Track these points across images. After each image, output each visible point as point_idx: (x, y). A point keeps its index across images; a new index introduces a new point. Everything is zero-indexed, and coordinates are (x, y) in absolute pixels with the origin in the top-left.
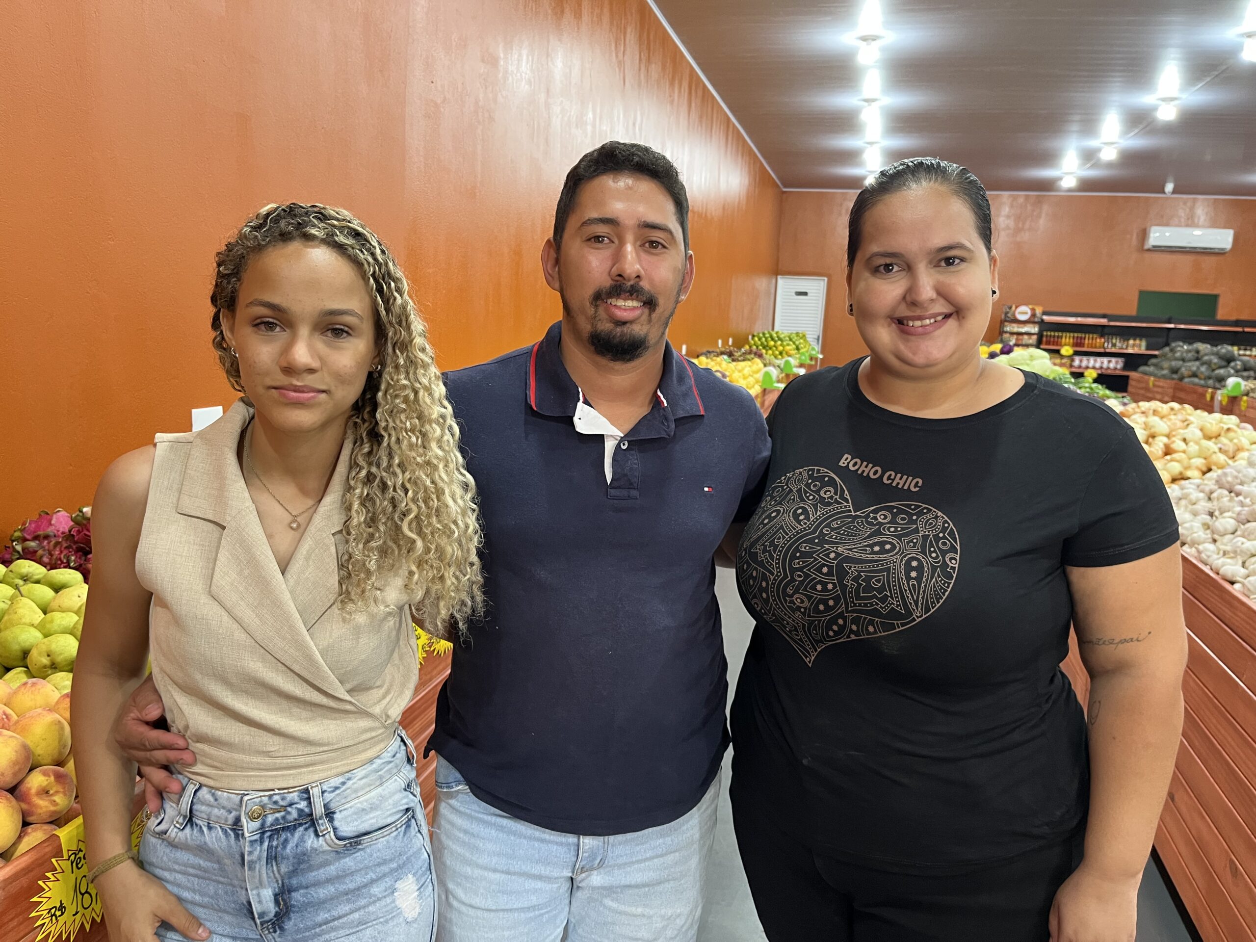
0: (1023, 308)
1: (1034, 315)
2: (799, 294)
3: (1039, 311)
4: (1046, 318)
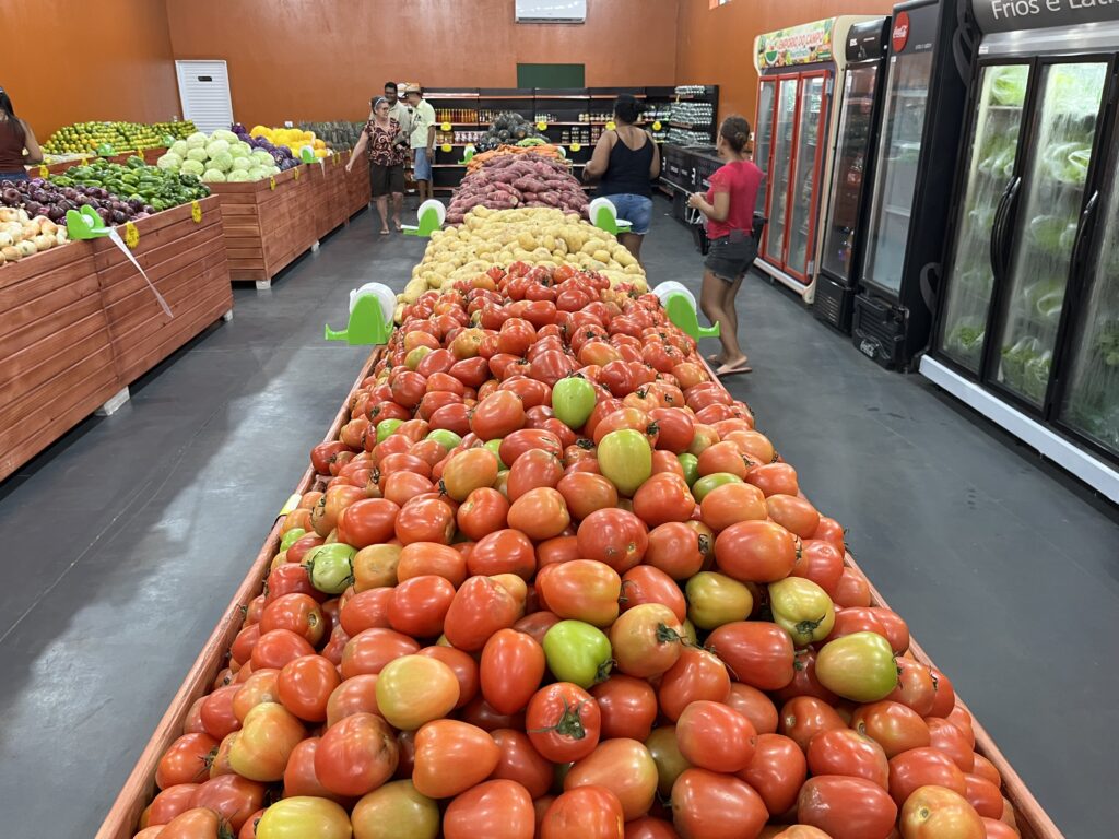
2: (202, 79)
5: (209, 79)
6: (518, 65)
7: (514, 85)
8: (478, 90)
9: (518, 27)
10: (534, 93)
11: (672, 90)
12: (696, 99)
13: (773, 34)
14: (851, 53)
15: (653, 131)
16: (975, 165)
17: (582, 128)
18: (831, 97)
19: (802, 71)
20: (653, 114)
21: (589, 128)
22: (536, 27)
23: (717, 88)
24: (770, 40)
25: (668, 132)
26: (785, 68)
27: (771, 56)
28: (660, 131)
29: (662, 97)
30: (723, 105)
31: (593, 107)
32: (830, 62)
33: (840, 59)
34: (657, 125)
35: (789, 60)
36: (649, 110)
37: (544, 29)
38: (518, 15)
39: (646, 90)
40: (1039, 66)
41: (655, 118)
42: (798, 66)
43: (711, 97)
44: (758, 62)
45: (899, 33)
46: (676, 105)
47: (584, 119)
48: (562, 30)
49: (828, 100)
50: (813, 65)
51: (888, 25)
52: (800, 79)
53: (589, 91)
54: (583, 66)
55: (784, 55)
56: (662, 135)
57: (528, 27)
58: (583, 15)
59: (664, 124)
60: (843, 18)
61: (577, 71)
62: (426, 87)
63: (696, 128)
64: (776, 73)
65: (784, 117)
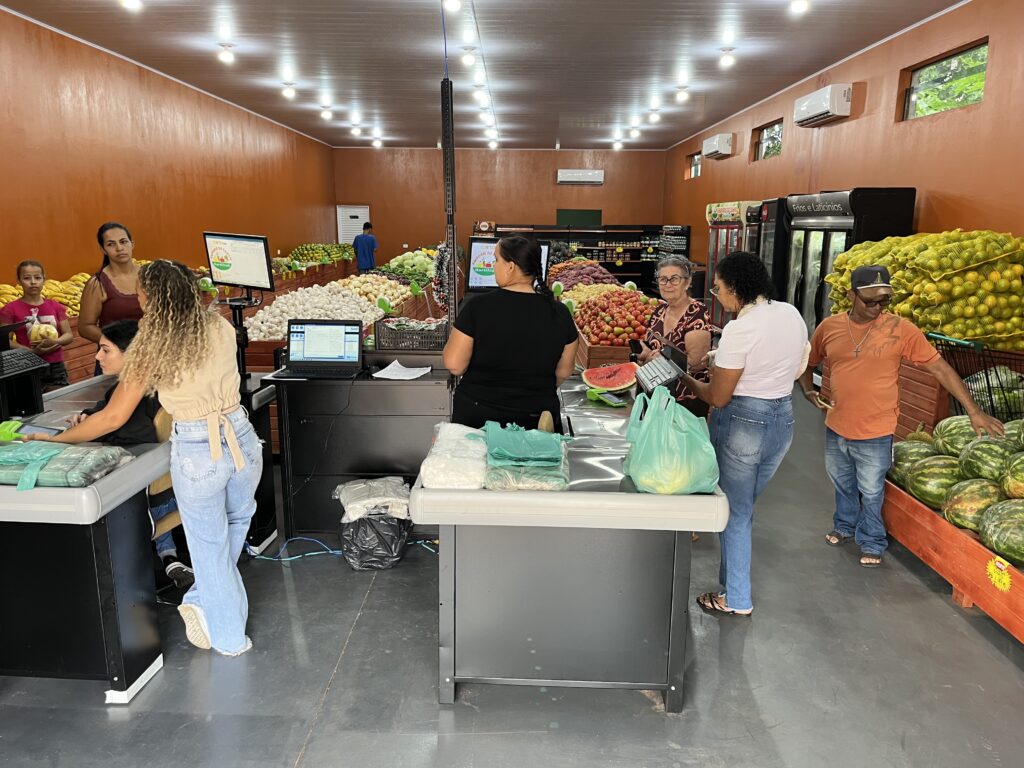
0: (484, 223)
1: (490, 227)
2: (352, 217)
3: (493, 224)
4: (499, 229)
5: (357, 217)
6: (558, 210)
7: (555, 223)
8: (532, 226)
9: (559, 187)
10: (568, 228)
11: (661, 227)
12: (676, 234)
13: (716, 205)
14: (748, 219)
15: (648, 253)
16: (792, 270)
17: (600, 251)
18: (741, 238)
19: (728, 224)
20: (647, 242)
21: (604, 251)
22: (570, 187)
23: (689, 228)
24: (713, 207)
25: (658, 254)
26: (721, 223)
27: (715, 215)
28: (652, 254)
29: (654, 232)
30: (693, 238)
31: (607, 238)
32: (740, 222)
33: (745, 222)
34: (650, 250)
35: (723, 219)
36: (645, 240)
37: (576, 188)
38: (559, 179)
39: (642, 227)
40: (807, 231)
41: (649, 245)
42: (727, 222)
43: (686, 233)
44: (708, 218)
45: (765, 213)
46: (663, 237)
47: (602, 245)
48: (586, 189)
49: (740, 240)
50: (733, 223)
51: (761, 208)
52: (728, 229)
53: (605, 228)
54: (600, 211)
55: (721, 216)
56: (654, 256)
57: (565, 187)
58: (602, 180)
59: (655, 249)
60: (746, 202)
61: (596, 215)
62: (499, 223)
63: (676, 252)
64: (718, 224)
65: (720, 247)
